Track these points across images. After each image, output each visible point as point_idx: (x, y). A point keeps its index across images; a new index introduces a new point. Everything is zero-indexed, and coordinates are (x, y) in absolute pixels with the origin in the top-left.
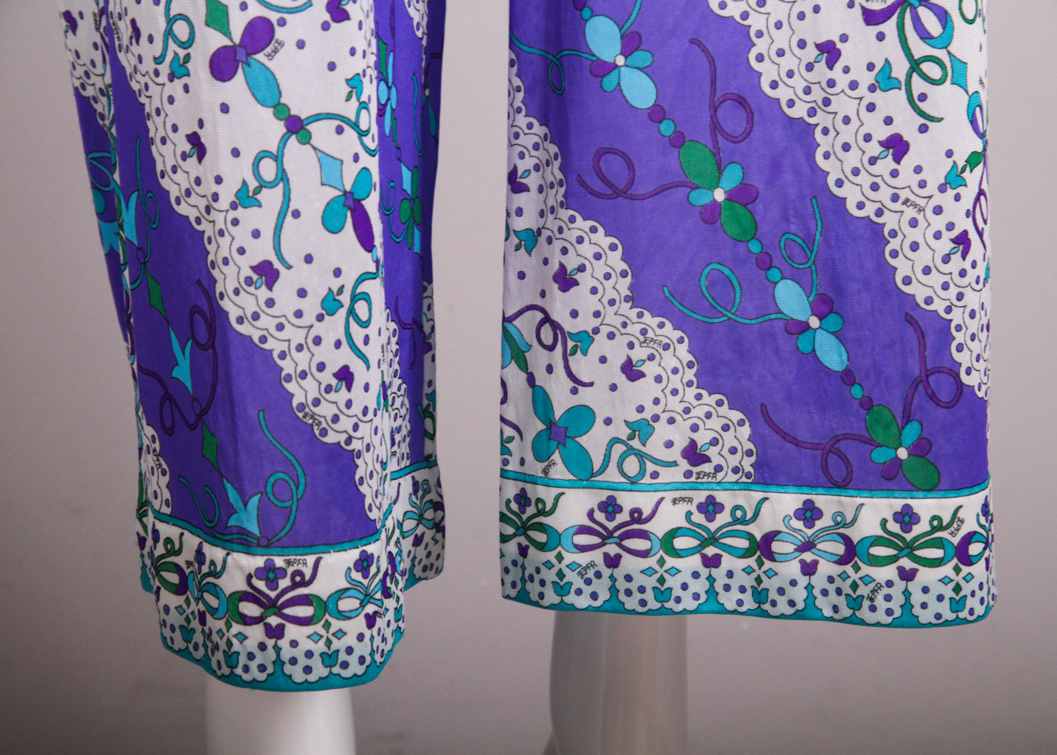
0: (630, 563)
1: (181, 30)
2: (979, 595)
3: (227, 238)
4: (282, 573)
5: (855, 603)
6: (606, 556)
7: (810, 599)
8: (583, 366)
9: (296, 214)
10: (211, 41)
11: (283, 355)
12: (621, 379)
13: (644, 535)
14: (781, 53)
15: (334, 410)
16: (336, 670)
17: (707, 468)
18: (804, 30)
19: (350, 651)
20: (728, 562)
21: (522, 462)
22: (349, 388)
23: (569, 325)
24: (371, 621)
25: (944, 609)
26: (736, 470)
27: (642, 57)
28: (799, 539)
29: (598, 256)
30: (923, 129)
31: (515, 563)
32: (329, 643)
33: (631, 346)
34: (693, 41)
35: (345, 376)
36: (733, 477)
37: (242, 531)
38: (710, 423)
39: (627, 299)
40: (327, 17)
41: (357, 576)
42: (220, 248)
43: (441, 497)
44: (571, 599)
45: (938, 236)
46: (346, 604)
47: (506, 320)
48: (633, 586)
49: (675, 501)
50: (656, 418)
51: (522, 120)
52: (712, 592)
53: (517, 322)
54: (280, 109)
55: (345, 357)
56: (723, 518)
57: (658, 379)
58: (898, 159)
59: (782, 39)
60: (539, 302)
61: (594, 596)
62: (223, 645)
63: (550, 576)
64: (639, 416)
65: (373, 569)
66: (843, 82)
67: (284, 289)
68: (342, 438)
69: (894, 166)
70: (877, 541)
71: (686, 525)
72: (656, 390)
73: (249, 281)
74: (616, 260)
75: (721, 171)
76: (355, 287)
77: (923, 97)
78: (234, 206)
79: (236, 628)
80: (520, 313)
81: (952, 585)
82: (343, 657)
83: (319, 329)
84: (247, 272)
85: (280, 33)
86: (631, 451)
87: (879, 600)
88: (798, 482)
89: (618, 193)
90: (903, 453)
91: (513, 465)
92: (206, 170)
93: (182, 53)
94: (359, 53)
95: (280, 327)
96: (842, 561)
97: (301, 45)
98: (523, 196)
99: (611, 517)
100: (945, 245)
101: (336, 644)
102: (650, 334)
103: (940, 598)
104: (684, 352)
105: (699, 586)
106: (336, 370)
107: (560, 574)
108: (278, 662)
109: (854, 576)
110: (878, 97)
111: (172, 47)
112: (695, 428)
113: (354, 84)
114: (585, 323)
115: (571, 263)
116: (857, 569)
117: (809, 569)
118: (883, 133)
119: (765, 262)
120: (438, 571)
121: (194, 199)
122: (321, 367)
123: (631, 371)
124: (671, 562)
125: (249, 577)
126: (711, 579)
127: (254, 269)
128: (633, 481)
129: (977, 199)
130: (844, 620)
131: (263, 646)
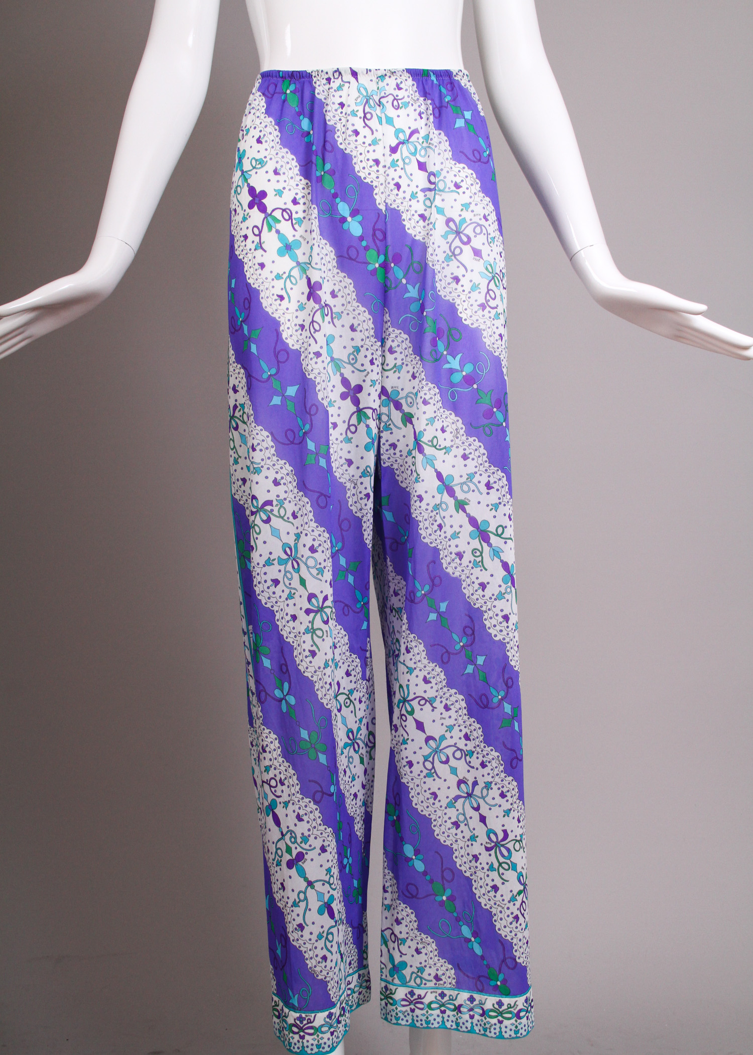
0: (417, 1012)
1: (279, 852)
2: (524, 1028)
3: (290, 916)
4: (304, 1019)
5: (485, 1030)
6: (411, 1009)
7: (472, 1026)
8: (403, 949)
9: (310, 910)
10: (287, 857)
11: (305, 952)
12: (415, 953)
13: (422, 1003)
14: (462, 856)
15: (321, 969)
16: (321, 1049)
17: (441, 982)
18: (469, 850)
19: (325, 1043)
20: (448, 1012)
21: (386, 976)
22: (326, 962)
23: (399, 936)
24: (332, 1034)
25: (512, 1033)
26: (450, 984)
27: (421, 856)
28: (469, 1007)
29: (407, 916)
30: (503, 883)
31: (384, 1008)
32: (318, 1041)
33: (418, 943)
34: (436, 852)
35: (324, 958)
36: (449, 986)
37: (293, 1005)
38: (442, 968)
39: (416, 929)
40: (320, 852)
41: (328, 1020)
42: (288, 918)
43: (369, 978)
44: (400, 1021)
45: (508, 916)
46: (324, 1029)
47: (382, 931)
48: (419, 1019)
49: (431, 993)
50: (425, 966)
51: (387, 871)
52: (443, 1022)
53: (385, 932)
54: (306, 879)
55: (325, 952)
56: (446, 998)
57: (426, 954)
58: (496, 892)
59: (462, 852)
60: (391, 927)
61: (407, 1021)
62: (288, 1040)
63: (394, 1014)
64: (420, 965)
65: (333, 1017)
66: (480, 867)
67: (306, 932)
68: (323, 977)
69: (495, 894)
70: (491, 1010)
71: (435, 1000)
72: (425, 958)
73: (296, 929)
74: (413, 917)
75: (445, 891)
76: (328, 931)
77: (503, 874)
78: (292, 906)
79: (291, 1035)
80: (386, 929)
81: (515, 1026)
82: (323, 1045)
83: (316, 944)
84: (295, 926)
85: (306, 856)
86: (418, 976)
87: (492, 1029)
88: (469, 989)
89: (413, 897)
90: (499, 983)
91: (384, 977)
92: (285, 894)
93: (280, 859)
94: (330, 861)
95: (305, 944)
96: (482, 1015)
97: (312, 860)
98: (387, 894)
99: (412, 996)
100: (510, 919)
102: (423, 940)
103: (511, 1030)
104: (434, 945)
105: (439, 1019)
106: (321, 956)
107: (397, 1014)
108: (303, 1047)
109: (485, 1021)
110: (489, 873)
111: (277, 857)
112: (437, 970)
113: (329, 871)
114: (403, 936)
115: (400, 917)
116: (486, 1019)
117: (472, 1017)
118: (491, 884)
119: (458, 919)
120: (368, 1001)
121: (282, 902)
122: (317, 956)
123: (418, 951)
124: (430, 1012)
125: (295, 1019)
126: (443, 1018)
127: (297, 925)
128: (419, 986)
129: (522, 904)
130: (482, 1035)
131: (299, 1041)
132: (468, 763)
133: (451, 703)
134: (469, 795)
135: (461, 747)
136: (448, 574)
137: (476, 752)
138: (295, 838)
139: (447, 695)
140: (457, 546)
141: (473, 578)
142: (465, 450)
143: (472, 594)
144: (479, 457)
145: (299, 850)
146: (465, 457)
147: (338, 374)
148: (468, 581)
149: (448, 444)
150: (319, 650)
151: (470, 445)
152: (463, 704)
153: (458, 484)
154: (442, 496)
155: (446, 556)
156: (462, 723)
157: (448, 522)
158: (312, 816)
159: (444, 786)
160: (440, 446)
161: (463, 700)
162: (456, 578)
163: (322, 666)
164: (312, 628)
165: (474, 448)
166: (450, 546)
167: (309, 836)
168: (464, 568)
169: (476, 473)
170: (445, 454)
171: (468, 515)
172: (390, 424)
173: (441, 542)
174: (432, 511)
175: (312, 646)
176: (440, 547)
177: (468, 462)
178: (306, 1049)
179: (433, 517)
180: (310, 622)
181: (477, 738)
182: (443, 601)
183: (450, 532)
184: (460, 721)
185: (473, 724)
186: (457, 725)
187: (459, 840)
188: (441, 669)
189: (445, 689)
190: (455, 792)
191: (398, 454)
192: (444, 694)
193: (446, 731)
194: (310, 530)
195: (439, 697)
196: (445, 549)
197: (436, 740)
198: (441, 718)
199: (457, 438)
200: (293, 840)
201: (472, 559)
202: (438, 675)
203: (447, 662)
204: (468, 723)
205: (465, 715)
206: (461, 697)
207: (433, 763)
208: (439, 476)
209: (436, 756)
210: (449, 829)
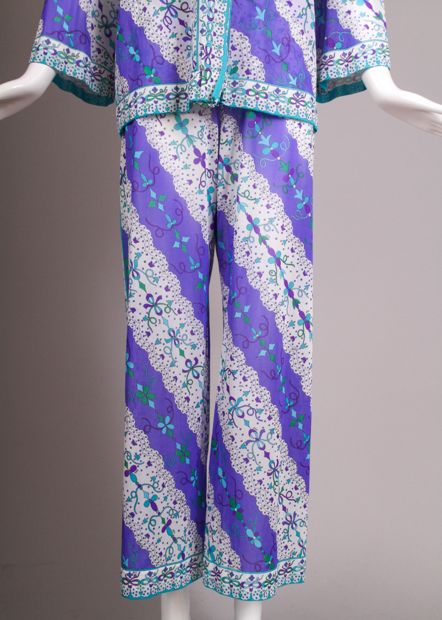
3: (125, 507)
4: (132, 575)
5: (261, 596)
6: (215, 578)
7: (251, 596)
8: (214, 537)
9: (139, 503)
10: (124, 469)
11: (135, 531)
12: (219, 542)
13: (220, 576)
14: (249, 482)
15: (145, 542)
16: (142, 595)
17: (232, 565)
18: (255, 477)
19: (145, 592)
20: (234, 587)
21: (206, 554)
22: (149, 538)
24: (151, 586)
25: (273, 593)
26: (237, 567)
28: (250, 584)
29: (218, 515)
30: (275, 496)
32: (141, 590)
33: (220, 536)
34: (232, 477)
35: (148, 536)
37: (125, 565)
40: (147, 465)
41: (148, 576)
42: (124, 509)
44: (209, 585)
46: (145, 582)
48: (218, 586)
49: (225, 571)
50: (223, 552)
51: (210, 484)
52: (231, 593)
54: (137, 483)
55: (148, 532)
56: (234, 577)
57: (224, 544)
58: (272, 502)
59: (250, 479)
61: (213, 586)
65: (152, 575)
66: (263, 487)
67: (136, 518)
68: (146, 548)
69: (271, 504)
71: (227, 577)
73: (129, 516)
76: (151, 518)
78: (127, 501)
79: (123, 585)
80: (208, 523)
82: (144, 593)
83: (142, 526)
84: (128, 514)
85: (138, 468)
86: (219, 558)
88: (250, 571)
89: (220, 504)
90: (270, 563)
94: (154, 472)
95: (134, 525)
97: (142, 470)
98: (209, 499)
99: (216, 570)
101: (142, 590)
102: (223, 535)
103: (273, 591)
104: (229, 540)
105: (229, 590)
106: (146, 534)
108: (130, 593)
109: (261, 590)
110: (269, 490)
112: (230, 556)
113: (153, 478)
114: (215, 528)
115: (214, 516)
117: (251, 590)
118: (270, 497)
119: (244, 525)
122: (142, 534)
124: (224, 584)
125: (126, 575)
126: (231, 590)
127: (130, 514)
128: (219, 564)
131: (128, 589)
132: (258, 418)
133: (248, 376)
134: (257, 440)
135: (253, 407)
136: (251, 286)
137: (265, 410)
138: (131, 456)
139: (246, 370)
140: (258, 268)
141: (269, 290)
142: (268, 201)
143: (268, 302)
144: (278, 207)
145: (133, 464)
146: (268, 206)
147: (192, 146)
148: (265, 292)
149: (257, 197)
150: (152, 332)
151: (272, 198)
152: (257, 377)
153: (263, 225)
154: (251, 232)
155: (251, 274)
156: (255, 390)
157: (254, 250)
158: (143, 442)
159: (239, 433)
160: (251, 197)
161: (256, 374)
162: (257, 290)
163: (154, 343)
164: (149, 317)
165: (275, 201)
166: (254, 267)
167: (140, 455)
168: (262, 283)
169: (275, 218)
170: (255, 203)
171: (268, 247)
172: (223, 182)
173: (248, 264)
174: (242, 242)
175: (148, 329)
176: (247, 267)
177: (270, 210)
178: (132, 595)
179: (242, 246)
180: (147, 313)
181: (267, 400)
182: (247, 305)
183: (254, 258)
184: (254, 389)
185: (264, 391)
186: (251, 392)
187: (247, 471)
188: (242, 352)
189: (244, 366)
190: (247, 438)
191: (228, 202)
192: (243, 369)
193: (243, 395)
194: (150, 251)
195: (239, 371)
196: (250, 269)
197: (235, 400)
198: (240, 386)
199: (264, 193)
200: (129, 458)
201: (269, 277)
202: (239, 356)
203: (247, 348)
204: (259, 390)
205: (258, 384)
206: (255, 372)
207: (232, 416)
208: (249, 218)
209: (235, 411)
210: (241, 463)
